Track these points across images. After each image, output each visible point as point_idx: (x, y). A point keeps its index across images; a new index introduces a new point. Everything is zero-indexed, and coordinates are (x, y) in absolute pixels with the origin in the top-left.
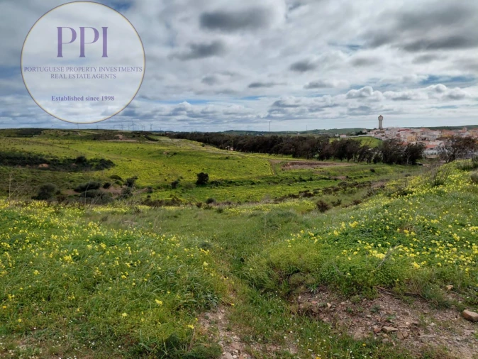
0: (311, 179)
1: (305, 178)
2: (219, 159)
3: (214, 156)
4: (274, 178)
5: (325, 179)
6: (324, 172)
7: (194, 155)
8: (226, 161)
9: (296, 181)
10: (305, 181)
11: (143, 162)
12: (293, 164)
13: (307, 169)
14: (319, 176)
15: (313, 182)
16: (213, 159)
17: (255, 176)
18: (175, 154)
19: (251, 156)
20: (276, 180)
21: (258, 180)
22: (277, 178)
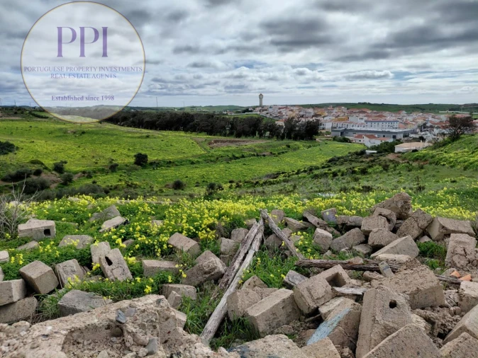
0: (243, 157)
1: (237, 155)
2: (139, 137)
3: (130, 135)
4: (209, 156)
5: (254, 155)
6: (250, 149)
7: (107, 134)
8: (148, 140)
9: (231, 159)
10: (237, 158)
11: (49, 142)
12: (216, 142)
13: (233, 147)
14: (248, 153)
15: (247, 159)
16: (131, 137)
17: (190, 155)
18: (83, 133)
19: (170, 135)
20: (212, 159)
21: (196, 160)
22: (212, 156)
